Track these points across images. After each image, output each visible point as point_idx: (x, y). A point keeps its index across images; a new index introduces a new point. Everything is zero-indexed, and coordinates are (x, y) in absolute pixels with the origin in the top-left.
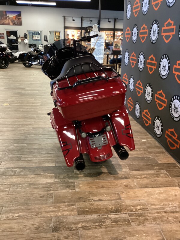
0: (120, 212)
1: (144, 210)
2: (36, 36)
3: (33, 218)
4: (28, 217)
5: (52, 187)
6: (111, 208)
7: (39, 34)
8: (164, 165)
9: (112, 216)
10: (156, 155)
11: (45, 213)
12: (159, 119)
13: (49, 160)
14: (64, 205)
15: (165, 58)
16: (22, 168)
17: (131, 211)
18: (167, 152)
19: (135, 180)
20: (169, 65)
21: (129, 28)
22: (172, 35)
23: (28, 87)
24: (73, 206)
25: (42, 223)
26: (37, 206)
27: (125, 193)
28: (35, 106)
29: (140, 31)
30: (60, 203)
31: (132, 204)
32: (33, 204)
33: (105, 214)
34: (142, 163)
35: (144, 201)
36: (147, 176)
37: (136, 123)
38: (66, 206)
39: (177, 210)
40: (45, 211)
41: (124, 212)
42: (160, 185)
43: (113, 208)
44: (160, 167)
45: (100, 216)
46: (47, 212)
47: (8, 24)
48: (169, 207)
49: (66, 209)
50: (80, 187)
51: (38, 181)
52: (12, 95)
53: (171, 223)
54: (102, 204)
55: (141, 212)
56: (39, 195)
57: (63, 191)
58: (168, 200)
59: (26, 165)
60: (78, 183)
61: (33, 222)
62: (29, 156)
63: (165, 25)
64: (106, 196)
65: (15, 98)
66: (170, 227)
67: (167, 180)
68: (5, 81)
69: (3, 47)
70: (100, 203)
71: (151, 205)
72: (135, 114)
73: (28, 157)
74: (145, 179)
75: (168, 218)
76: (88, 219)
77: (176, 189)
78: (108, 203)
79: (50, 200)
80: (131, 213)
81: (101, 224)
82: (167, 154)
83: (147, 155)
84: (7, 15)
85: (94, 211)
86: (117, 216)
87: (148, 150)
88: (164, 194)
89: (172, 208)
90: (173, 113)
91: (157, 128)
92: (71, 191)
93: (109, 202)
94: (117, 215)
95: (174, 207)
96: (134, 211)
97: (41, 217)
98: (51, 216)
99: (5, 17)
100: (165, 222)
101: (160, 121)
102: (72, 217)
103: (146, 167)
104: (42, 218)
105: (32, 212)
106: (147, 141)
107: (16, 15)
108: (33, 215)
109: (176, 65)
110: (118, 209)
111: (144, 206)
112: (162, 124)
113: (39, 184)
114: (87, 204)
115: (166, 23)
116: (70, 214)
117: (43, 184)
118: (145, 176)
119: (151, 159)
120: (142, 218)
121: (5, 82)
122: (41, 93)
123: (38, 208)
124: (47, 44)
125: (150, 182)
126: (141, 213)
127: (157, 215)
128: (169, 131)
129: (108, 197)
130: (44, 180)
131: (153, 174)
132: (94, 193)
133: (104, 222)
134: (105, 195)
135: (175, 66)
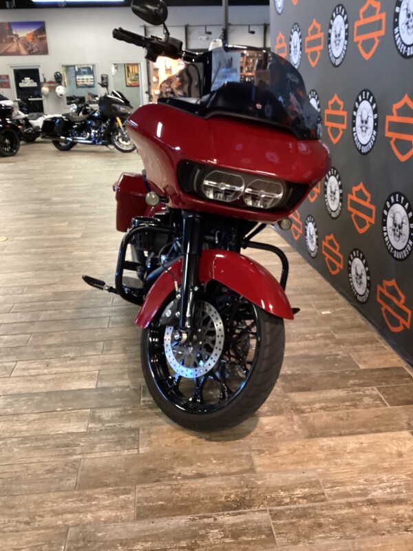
0: (250, 507)
1: (313, 499)
2: (85, 77)
3: (18, 531)
4: (6, 529)
5: (78, 445)
6: (226, 497)
7: (90, 71)
8: (374, 373)
9: (226, 518)
10: (355, 347)
11: (52, 516)
12: (359, 257)
13: (81, 374)
14: (103, 493)
15: (366, 99)
16: (12, 395)
17: (279, 504)
18: (383, 340)
19: (296, 417)
20: (376, 116)
21: (283, 35)
22: (378, 38)
23: (57, 196)
24: (127, 493)
25: (40, 543)
26: (34, 497)
27: (267, 452)
28: (68, 239)
29: (307, 39)
30: (95, 486)
31: (281, 484)
32: (23, 492)
33: (209, 514)
34: (316, 371)
35: (314, 474)
36: (329, 405)
37: (311, 268)
38: (108, 493)
39: (402, 496)
40: (53, 511)
41: (259, 506)
42: (358, 428)
43: (232, 496)
44: (363, 379)
45: (194, 520)
46: (56, 513)
47: (18, 53)
48: (381, 488)
49: (106, 503)
50: (151, 442)
51: (45, 428)
52: (19, 217)
53: (383, 534)
54: (202, 487)
55: (304, 504)
56: (43, 466)
57: (107, 454)
58: (379, 468)
59: (23, 388)
60: (146, 431)
61: (15, 543)
62: (34, 365)
63: (361, 16)
64: (216, 464)
65: (23, 222)
66: (380, 545)
67: (379, 413)
68: (6, 185)
69: (6, 106)
70: (199, 483)
71: (333, 483)
72: (307, 247)
73: (30, 366)
74: (322, 412)
75: (375, 520)
76: (161, 531)
77: (402, 436)
78: (219, 483)
79: (68, 480)
80: (279, 508)
81: (196, 543)
82: (383, 345)
83: (331, 348)
84: (14, 32)
85: (181, 507)
86: (239, 519)
87: (336, 336)
88: (370, 452)
89: (389, 490)
90: (392, 238)
91: (356, 278)
92: (126, 452)
93: (222, 480)
94: (239, 516)
95: (394, 486)
96: (287, 504)
97: (39, 528)
98: (67, 523)
99: (8, 37)
100: (368, 531)
101: (362, 260)
102: (120, 524)
103: (326, 380)
104: (43, 531)
105: (17, 515)
106: (335, 313)
107: (32, 30)
108: (20, 522)
109: (392, 114)
110: (244, 498)
111: (314, 486)
112: (367, 269)
113: (48, 437)
114: (164, 488)
115: (362, 10)
116: (116, 516)
117: (58, 436)
118: (323, 404)
119: (340, 360)
120: (307, 522)
121: (7, 188)
122: (86, 208)
123: (35, 502)
124: (106, 94)
125: (334, 420)
126: (304, 509)
127: (346, 511)
128: (385, 287)
129: (222, 467)
130: (62, 425)
131: (342, 400)
132: (185, 455)
133: (204, 537)
134: (215, 462)
135: (389, 118)
